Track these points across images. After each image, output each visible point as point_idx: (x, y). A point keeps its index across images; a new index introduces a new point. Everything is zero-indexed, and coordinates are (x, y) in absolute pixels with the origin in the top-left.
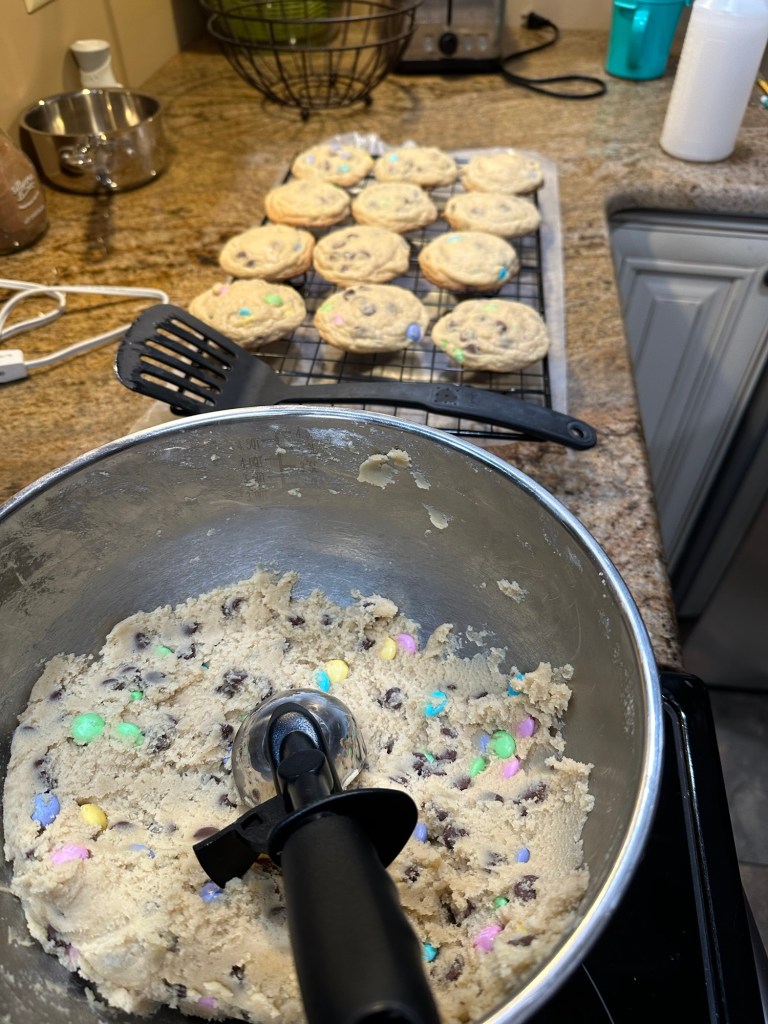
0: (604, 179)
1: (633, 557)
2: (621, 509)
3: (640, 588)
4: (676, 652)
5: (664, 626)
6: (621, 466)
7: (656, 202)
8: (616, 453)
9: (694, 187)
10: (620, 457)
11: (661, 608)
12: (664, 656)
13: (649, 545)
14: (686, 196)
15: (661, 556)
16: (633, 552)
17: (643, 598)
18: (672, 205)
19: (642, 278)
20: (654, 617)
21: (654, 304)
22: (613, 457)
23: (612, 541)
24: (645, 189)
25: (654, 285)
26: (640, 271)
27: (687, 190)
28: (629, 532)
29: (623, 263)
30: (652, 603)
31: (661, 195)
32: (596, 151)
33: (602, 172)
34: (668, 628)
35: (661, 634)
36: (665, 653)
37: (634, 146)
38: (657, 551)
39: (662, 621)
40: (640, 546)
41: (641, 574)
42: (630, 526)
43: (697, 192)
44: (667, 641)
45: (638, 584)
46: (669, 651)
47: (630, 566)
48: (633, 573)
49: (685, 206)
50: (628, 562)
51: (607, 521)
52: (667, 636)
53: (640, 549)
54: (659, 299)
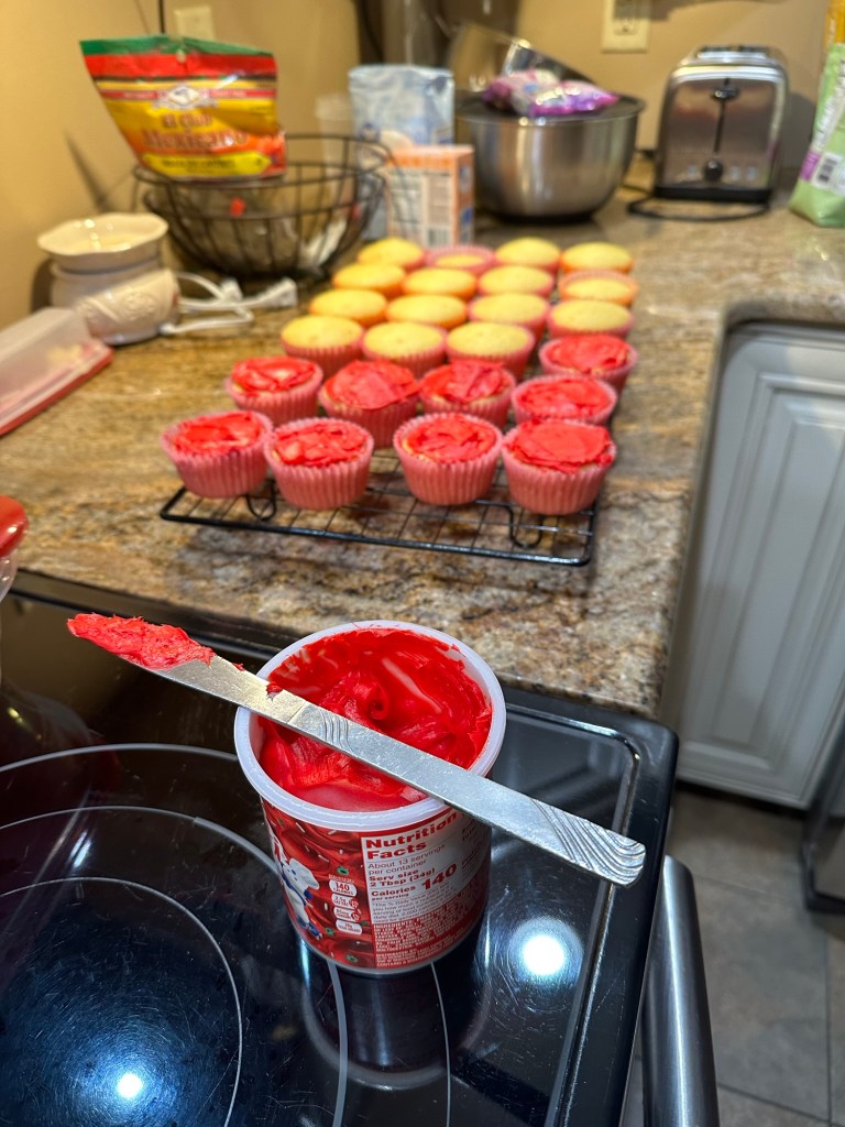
0: (732, 286)
1: (632, 607)
2: (635, 564)
3: (628, 634)
4: (648, 697)
5: (643, 671)
6: (651, 527)
7: (791, 313)
8: (651, 515)
9: (833, 298)
10: (653, 520)
11: (645, 655)
12: (633, 698)
13: (654, 599)
14: (823, 306)
15: (665, 611)
16: (634, 603)
17: (628, 644)
18: (809, 316)
19: (781, 398)
20: (633, 662)
21: (795, 427)
22: (645, 519)
23: (615, 591)
24: (777, 298)
25: (796, 406)
26: (779, 390)
27: (825, 301)
28: (636, 585)
29: (758, 380)
30: (637, 649)
31: (796, 305)
32: (733, 263)
33: (733, 280)
34: (647, 673)
35: (636, 678)
36: (635, 695)
37: (776, 260)
38: (661, 605)
39: (641, 667)
40: (644, 598)
41: (636, 623)
42: (640, 580)
43: (837, 302)
44: (641, 686)
45: (627, 631)
46: (640, 694)
47: (626, 615)
48: (626, 621)
49: (822, 317)
50: (625, 611)
51: (616, 573)
52: (643, 681)
53: (643, 601)
54: (802, 422)
